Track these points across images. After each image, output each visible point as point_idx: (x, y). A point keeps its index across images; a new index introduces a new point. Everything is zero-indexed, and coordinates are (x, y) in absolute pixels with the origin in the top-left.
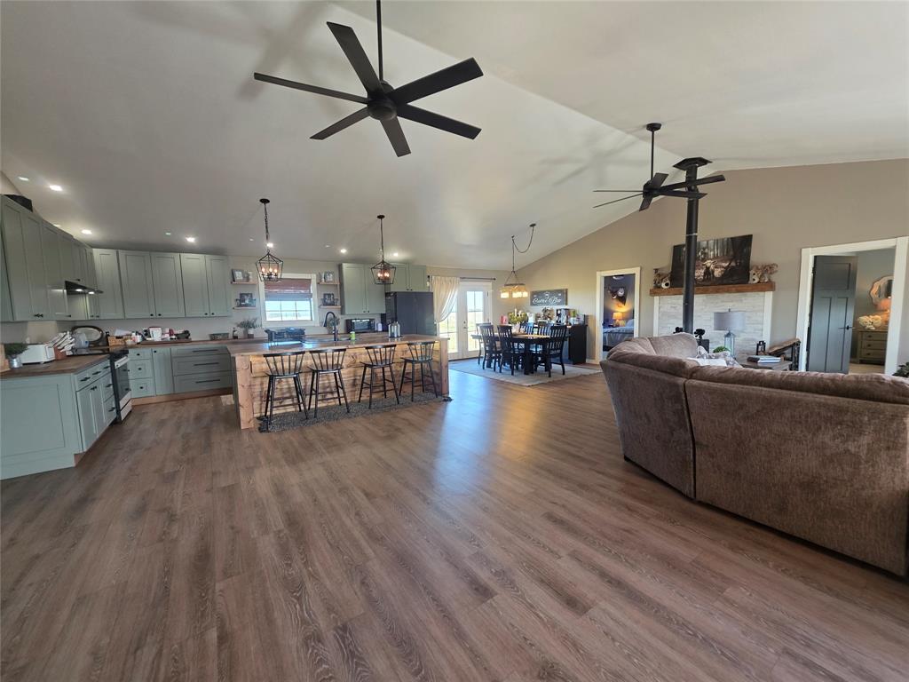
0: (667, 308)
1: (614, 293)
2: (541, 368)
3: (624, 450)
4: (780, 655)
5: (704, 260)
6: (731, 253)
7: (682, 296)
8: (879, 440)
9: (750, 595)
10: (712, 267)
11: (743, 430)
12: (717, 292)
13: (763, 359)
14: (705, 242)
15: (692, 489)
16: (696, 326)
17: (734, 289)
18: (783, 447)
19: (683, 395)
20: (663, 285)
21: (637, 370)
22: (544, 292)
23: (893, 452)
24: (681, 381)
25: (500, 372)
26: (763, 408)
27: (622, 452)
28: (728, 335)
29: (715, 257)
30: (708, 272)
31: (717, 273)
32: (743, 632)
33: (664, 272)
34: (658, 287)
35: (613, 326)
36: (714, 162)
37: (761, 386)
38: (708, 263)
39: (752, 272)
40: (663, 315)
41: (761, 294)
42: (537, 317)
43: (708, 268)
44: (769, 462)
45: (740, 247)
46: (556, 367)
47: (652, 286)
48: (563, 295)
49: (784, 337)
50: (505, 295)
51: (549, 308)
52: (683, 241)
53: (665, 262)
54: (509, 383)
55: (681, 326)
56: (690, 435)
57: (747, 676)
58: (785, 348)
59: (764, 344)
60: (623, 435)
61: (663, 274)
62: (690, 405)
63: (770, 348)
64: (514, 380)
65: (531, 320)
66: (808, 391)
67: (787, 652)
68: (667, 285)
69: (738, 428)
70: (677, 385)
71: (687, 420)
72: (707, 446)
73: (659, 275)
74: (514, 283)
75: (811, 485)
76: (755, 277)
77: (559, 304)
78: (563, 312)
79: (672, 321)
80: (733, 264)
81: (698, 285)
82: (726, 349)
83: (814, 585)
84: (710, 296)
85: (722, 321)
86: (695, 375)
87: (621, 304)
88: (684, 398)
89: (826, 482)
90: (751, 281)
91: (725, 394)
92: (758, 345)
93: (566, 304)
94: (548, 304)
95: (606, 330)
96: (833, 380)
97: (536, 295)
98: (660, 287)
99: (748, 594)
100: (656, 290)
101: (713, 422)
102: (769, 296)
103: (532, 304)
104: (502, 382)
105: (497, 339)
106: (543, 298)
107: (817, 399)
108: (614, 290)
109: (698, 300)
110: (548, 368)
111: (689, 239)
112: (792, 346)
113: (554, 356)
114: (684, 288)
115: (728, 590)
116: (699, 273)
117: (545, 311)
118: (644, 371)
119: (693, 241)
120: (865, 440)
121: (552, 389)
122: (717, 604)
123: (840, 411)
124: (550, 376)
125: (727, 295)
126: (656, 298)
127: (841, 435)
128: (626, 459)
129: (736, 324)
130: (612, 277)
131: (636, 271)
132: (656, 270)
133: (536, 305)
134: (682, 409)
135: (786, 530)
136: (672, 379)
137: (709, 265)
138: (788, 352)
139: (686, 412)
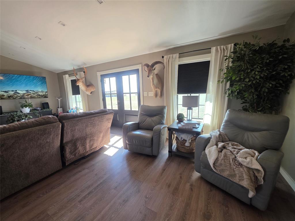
4: (81, 204)
9: (54, 206)
32: (71, 212)
57: (88, 215)
67: (80, 201)
75: (37, 161)
83: (56, 187)
89: (41, 156)
99: (53, 206)
115: (49, 213)
120: (52, 136)
122: (55, 218)
123: (45, 130)
127: (45, 138)
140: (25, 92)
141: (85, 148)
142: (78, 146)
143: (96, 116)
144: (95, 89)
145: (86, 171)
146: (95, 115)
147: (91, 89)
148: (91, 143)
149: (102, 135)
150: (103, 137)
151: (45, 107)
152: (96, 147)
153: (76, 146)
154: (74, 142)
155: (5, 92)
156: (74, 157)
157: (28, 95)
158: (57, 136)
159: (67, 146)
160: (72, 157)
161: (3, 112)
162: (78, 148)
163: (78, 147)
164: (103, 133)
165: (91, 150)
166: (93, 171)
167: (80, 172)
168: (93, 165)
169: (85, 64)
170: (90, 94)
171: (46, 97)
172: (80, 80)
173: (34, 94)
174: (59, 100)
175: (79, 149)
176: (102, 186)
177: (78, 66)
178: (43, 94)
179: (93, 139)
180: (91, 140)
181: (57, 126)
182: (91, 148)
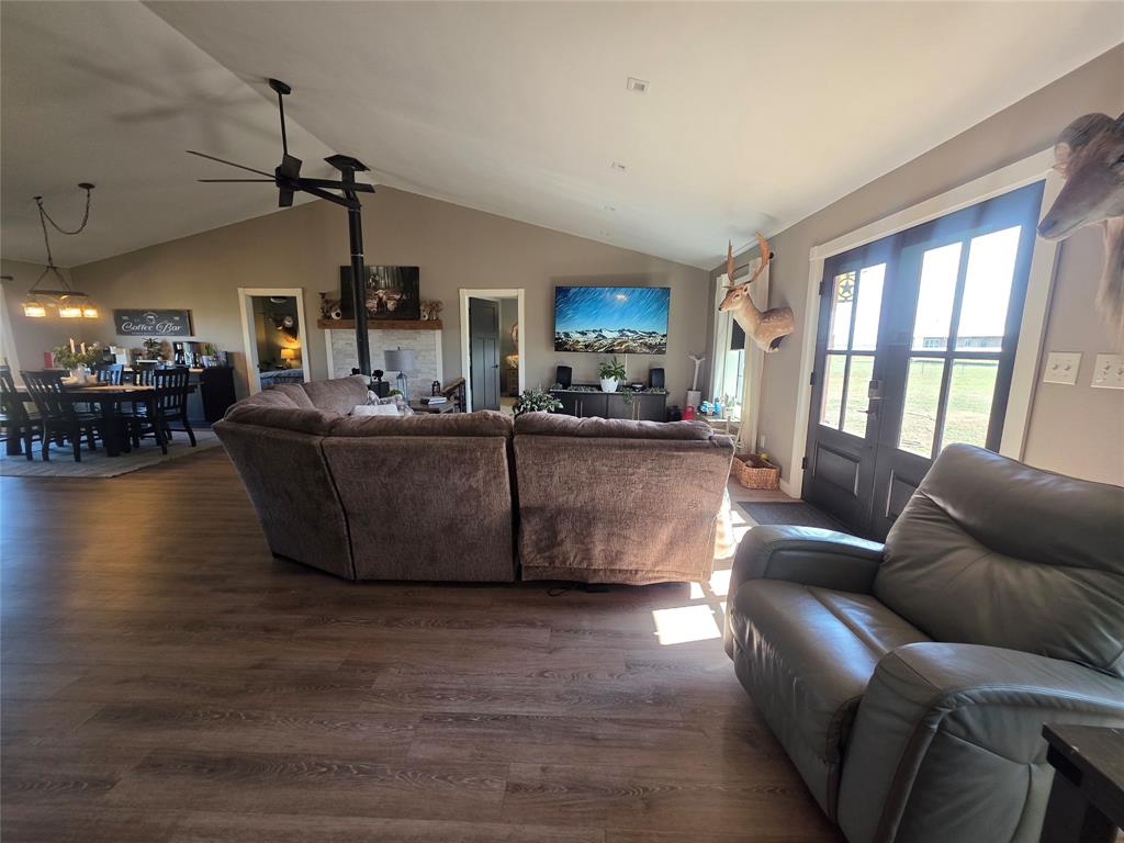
0: (341, 344)
1: (279, 322)
2: (149, 440)
3: (270, 544)
4: (418, 728)
5: (376, 289)
6: (402, 284)
7: (354, 331)
8: (489, 472)
10: (385, 298)
11: (389, 487)
12: (392, 327)
13: (434, 401)
14: (375, 268)
15: (352, 570)
16: (374, 367)
17: (407, 325)
18: (425, 497)
19: (322, 459)
20: (333, 315)
21: (264, 432)
22: (143, 312)
23: (498, 480)
24: (317, 441)
25: (46, 458)
26: (404, 459)
27: (268, 548)
28: (400, 377)
29: (387, 287)
30: (381, 304)
31: (391, 305)
33: (332, 298)
34: (327, 317)
35: (282, 368)
36: (373, 171)
37: (400, 435)
38: (381, 293)
39: (422, 308)
40: (337, 353)
41: (432, 332)
42: (135, 354)
43: (380, 299)
44: (417, 514)
45: (408, 278)
46: (179, 436)
47: (320, 315)
48: (185, 320)
49: (453, 377)
50: (35, 312)
51: (158, 339)
52: (349, 263)
53: (333, 286)
54: (64, 479)
55: (357, 367)
56: (339, 506)
58: (455, 388)
59: (439, 384)
60: (266, 524)
61: (331, 301)
62: (333, 469)
63: (444, 388)
64: (81, 471)
65: (123, 360)
66: (438, 434)
68: (338, 315)
69: (385, 486)
70: (312, 447)
71: (333, 489)
72: (359, 514)
73: (327, 302)
74: (61, 290)
75: (451, 529)
76: (425, 313)
77: (176, 333)
78: (186, 348)
79: (348, 360)
80: (404, 297)
81: (372, 318)
82: (399, 392)
84: (386, 331)
85: (392, 359)
86: (333, 430)
87: (290, 338)
88: (324, 463)
89: (461, 520)
90: (422, 318)
91: (368, 450)
92: (434, 385)
93: (192, 335)
94: (154, 332)
95: (264, 374)
96: (456, 420)
97: (125, 319)
98: (330, 317)
100: (325, 322)
101: (359, 484)
102: (438, 333)
103: (120, 332)
104: (50, 478)
105: (24, 397)
106: (144, 321)
107: (445, 442)
108: (279, 318)
109: (374, 336)
110: (163, 441)
111: (355, 260)
112: (459, 385)
113: (173, 418)
114: (356, 320)
115: (376, 681)
116: (372, 304)
117: (151, 344)
118: (272, 433)
119: (360, 266)
120: (481, 474)
121: (167, 474)
123: (462, 450)
124: (165, 452)
125: (402, 331)
126: (327, 331)
127: (465, 474)
128: (275, 555)
129: (407, 365)
130: (269, 297)
131: (296, 293)
132: (323, 295)
133: (129, 333)
134: (325, 477)
135: (437, 578)
136: (306, 440)
137: (381, 295)
138: (455, 392)
139: (329, 479)
140: (616, 335)
141: (587, 555)
142: (563, 535)
143: (632, 447)
144: (791, 328)
145: (543, 636)
146: (631, 440)
147: (775, 327)
148: (615, 545)
149: (665, 534)
150: (672, 544)
151: (653, 382)
152: (636, 571)
153: (555, 533)
154: (552, 519)
155: (583, 333)
156: (547, 565)
157: (620, 344)
158: (495, 477)
159: (529, 522)
160: (540, 562)
161: (573, 382)
162: (560, 544)
163: (562, 541)
164: (671, 526)
165: (612, 571)
166: (550, 653)
167: (532, 624)
168: (576, 632)
169: (772, 220)
170: (767, 349)
171: (659, 349)
172: (739, 292)
173: (633, 340)
174: (698, 362)
175: (564, 548)
176: (502, 731)
177: (754, 235)
178: (654, 343)
179: (624, 533)
180: (610, 534)
181: (491, 446)
182: (612, 563)
